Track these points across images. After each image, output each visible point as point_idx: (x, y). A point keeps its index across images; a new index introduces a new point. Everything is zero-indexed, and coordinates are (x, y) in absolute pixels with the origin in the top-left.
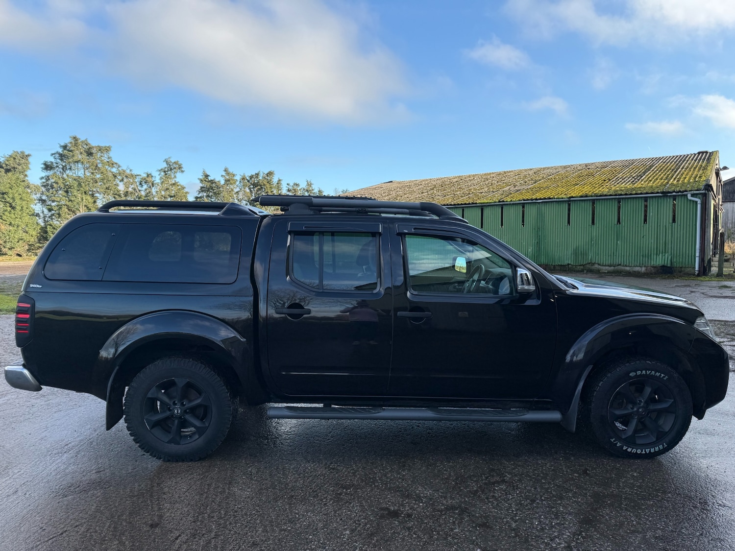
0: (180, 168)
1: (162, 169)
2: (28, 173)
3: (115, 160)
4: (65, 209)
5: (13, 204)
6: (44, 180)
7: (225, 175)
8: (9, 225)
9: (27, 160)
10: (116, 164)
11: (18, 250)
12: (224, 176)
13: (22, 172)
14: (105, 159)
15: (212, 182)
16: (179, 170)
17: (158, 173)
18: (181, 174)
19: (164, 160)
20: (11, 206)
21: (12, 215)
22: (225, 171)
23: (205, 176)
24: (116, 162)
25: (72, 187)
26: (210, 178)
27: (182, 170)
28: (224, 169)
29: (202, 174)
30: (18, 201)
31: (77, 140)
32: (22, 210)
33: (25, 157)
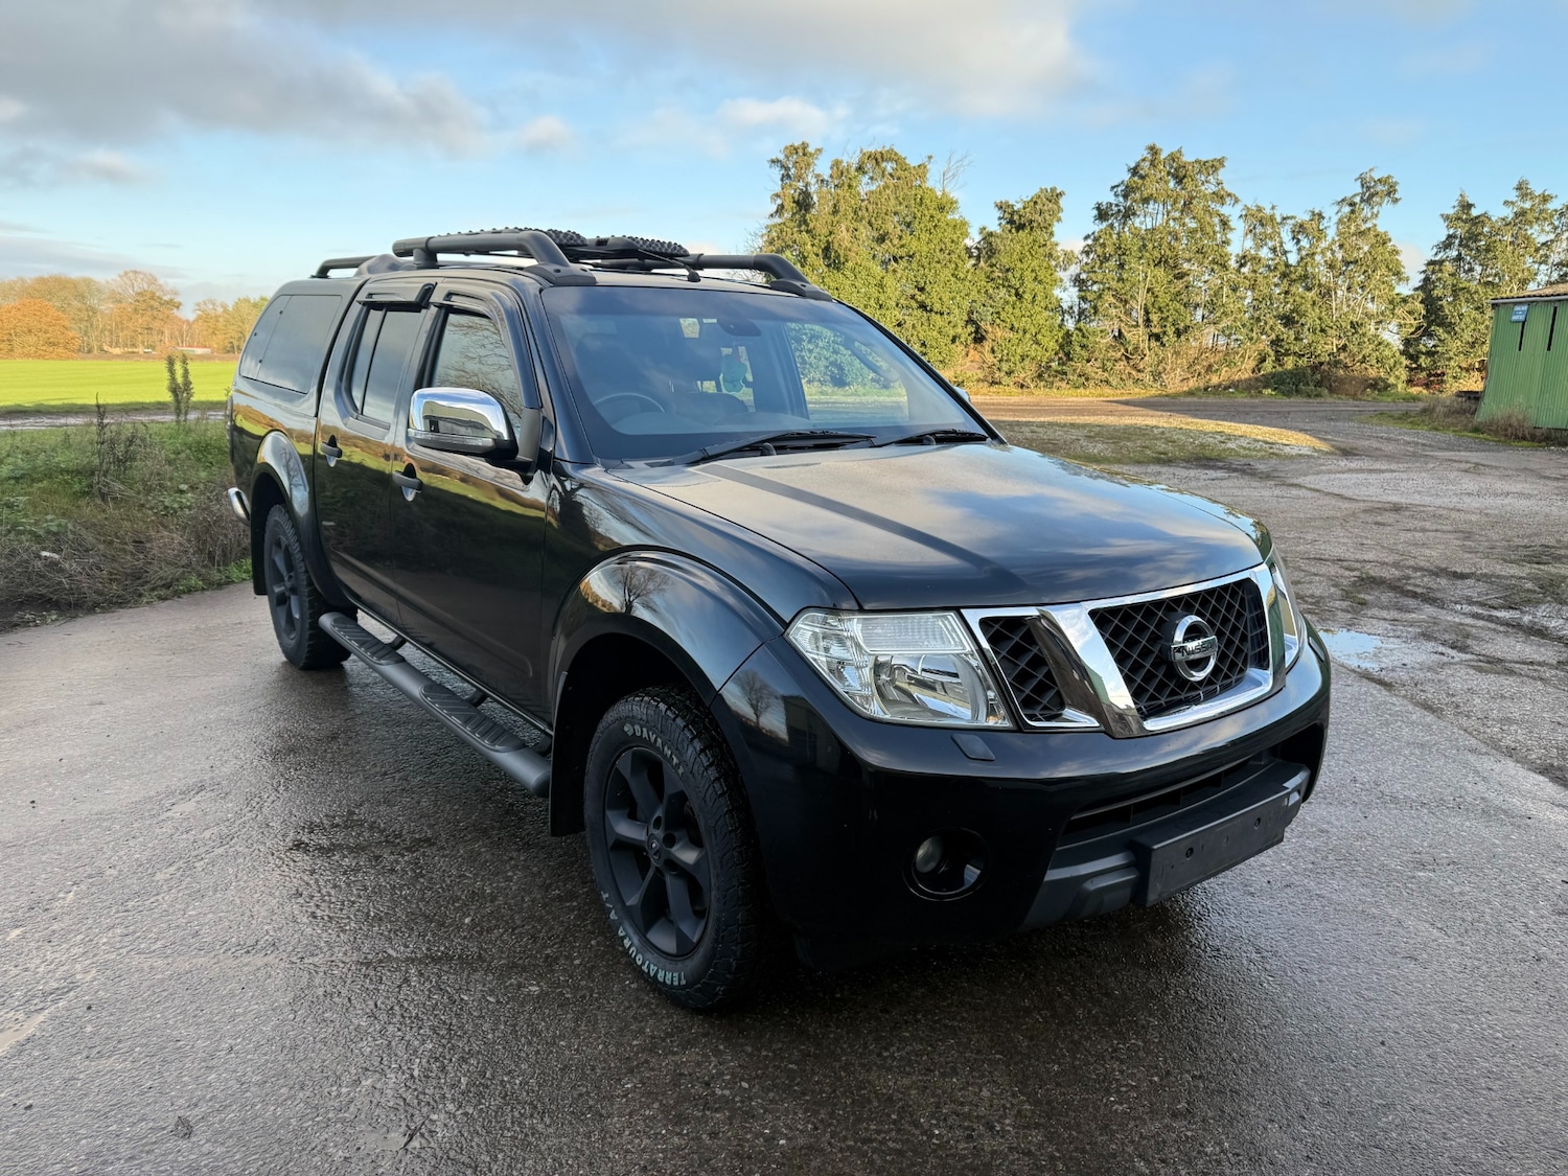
0: (1389, 194)
1: (1343, 200)
2: (1057, 228)
3: (1228, 188)
4: (1109, 298)
5: (1021, 291)
6: (1090, 242)
7: (1514, 199)
8: (1011, 329)
9: (1057, 203)
10: (1229, 195)
11: (1020, 376)
12: (1512, 203)
13: (1046, 228)
14: (1210, 188)
15: (1477, 221)
16: (1387, 199)
17: (1337, 208)
18: (1390, 205)
19: (1357, 176)
20: (1017, 294)
21: (1017, 311)
22: (1519, 188)
23: (1463, 206)
24: (1229, 192)
25: (1128, 252)
26: (1474, 212)
27: (1396, 196)
28: (1515, 184)
29: (1456, 204)
30: (1030, 284)
31: (1156, 153)
32: (1033, 301)
33: (1054, 196)
